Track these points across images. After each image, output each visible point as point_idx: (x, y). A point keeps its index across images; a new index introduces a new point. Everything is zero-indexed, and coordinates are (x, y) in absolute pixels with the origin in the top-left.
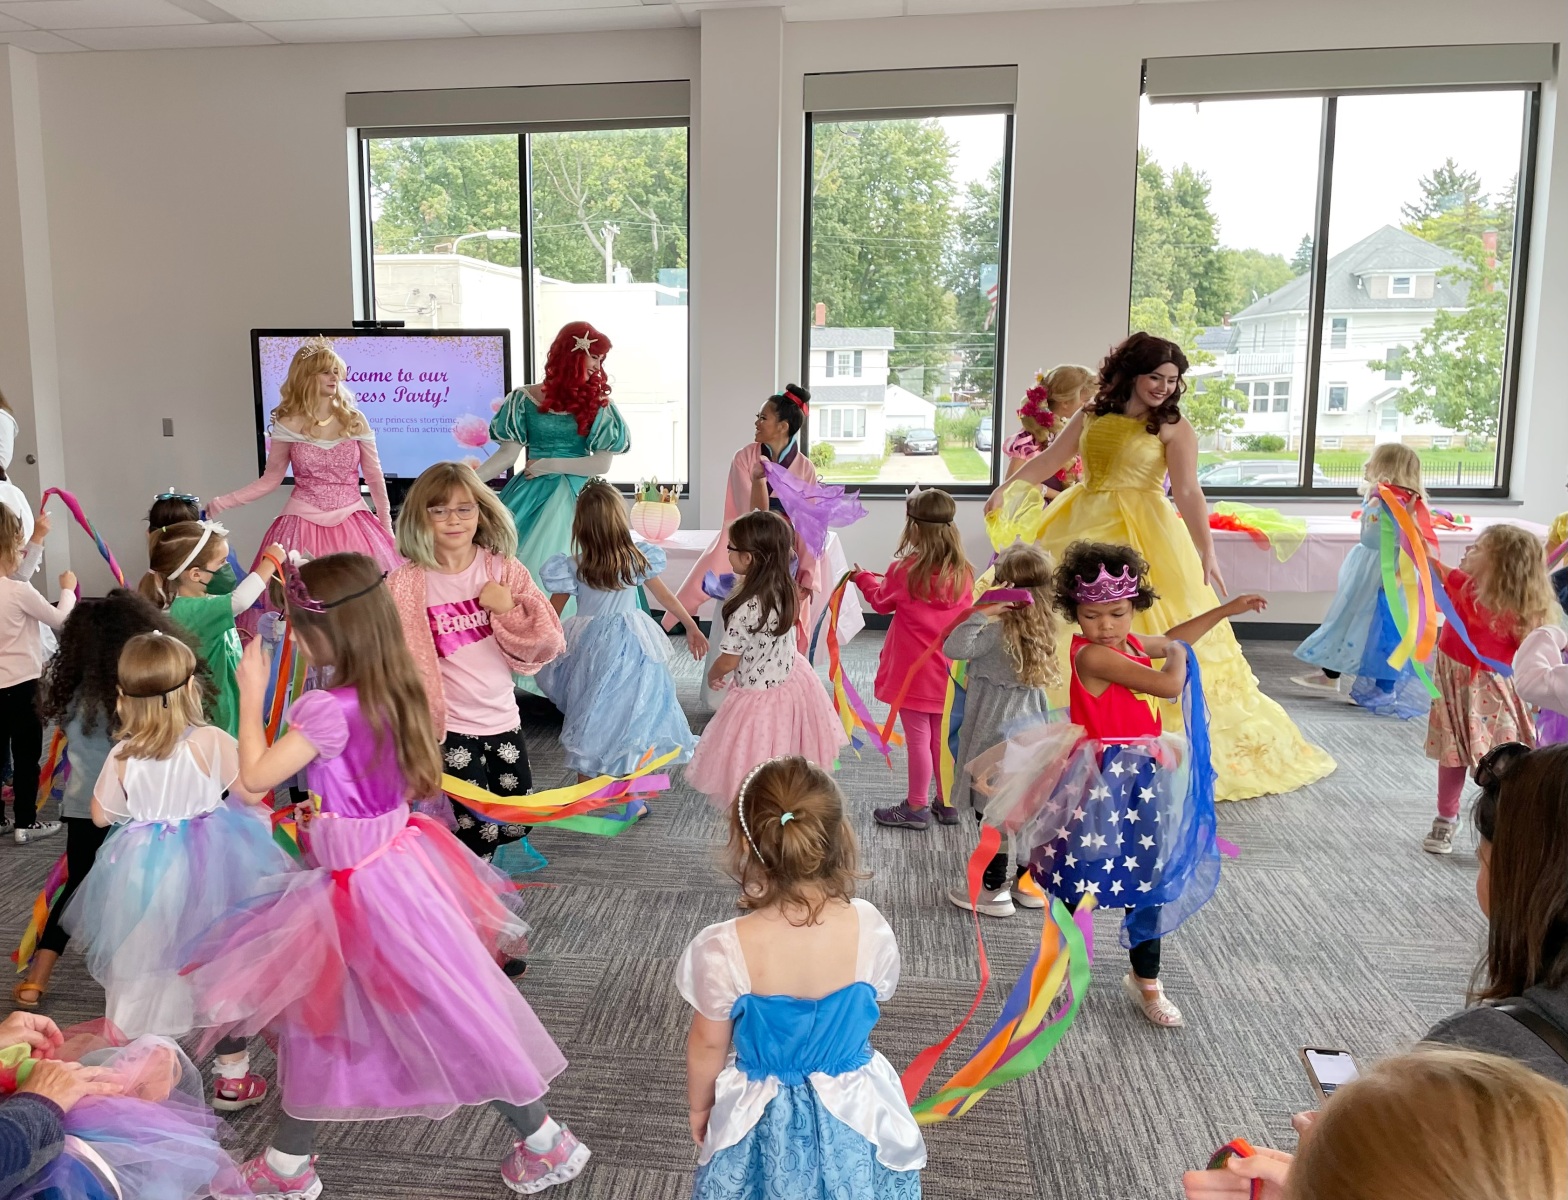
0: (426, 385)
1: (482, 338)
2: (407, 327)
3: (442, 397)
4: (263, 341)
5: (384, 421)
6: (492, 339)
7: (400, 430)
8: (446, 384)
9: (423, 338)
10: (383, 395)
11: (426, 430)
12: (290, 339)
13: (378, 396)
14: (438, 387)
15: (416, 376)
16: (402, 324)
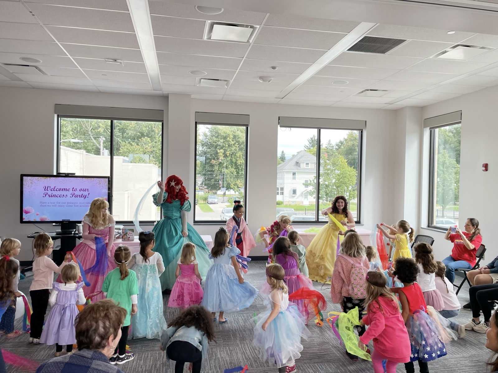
0: (82, 192)
1: (101, 179)
2: (76, 175)
3: (87, 196)
4: (25, 178)
5: (66, 203)
6: (104, 179)
7: (72, 206)
8: (89, 192)
9: (81, 178)
10: (66, 195)
11: (80, 206)
12: (35, 178)
13: (65, 195)
14: (85, 193)
15: (78, 190)
16: (74, 174)
